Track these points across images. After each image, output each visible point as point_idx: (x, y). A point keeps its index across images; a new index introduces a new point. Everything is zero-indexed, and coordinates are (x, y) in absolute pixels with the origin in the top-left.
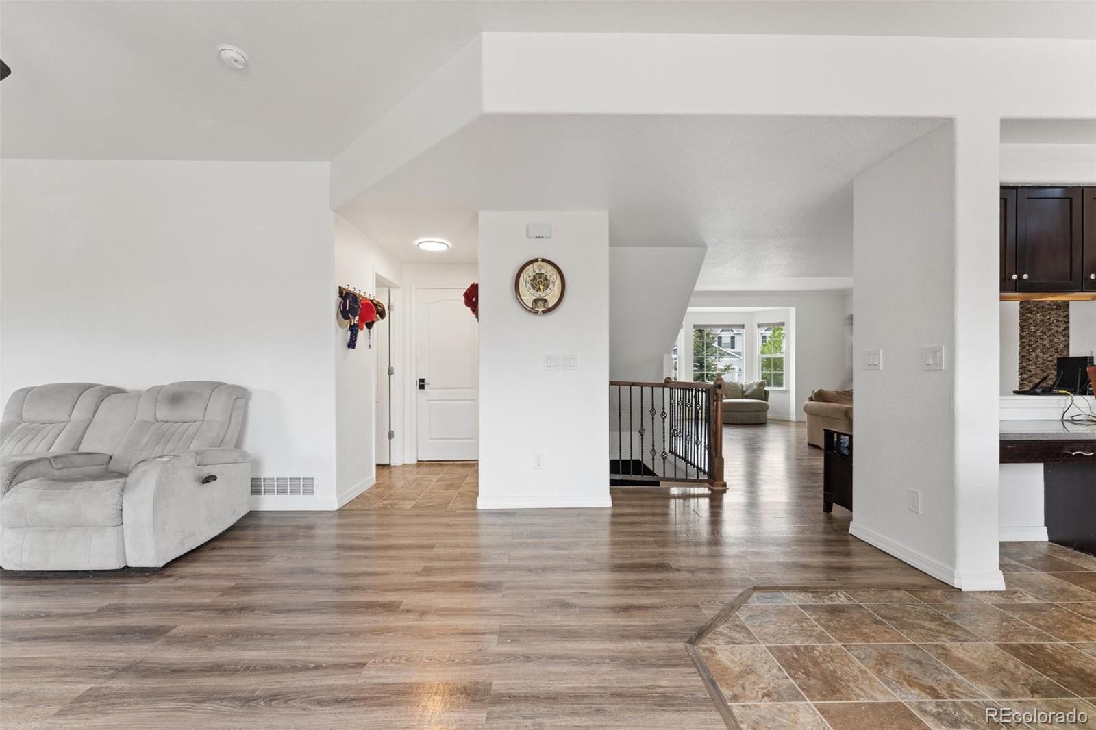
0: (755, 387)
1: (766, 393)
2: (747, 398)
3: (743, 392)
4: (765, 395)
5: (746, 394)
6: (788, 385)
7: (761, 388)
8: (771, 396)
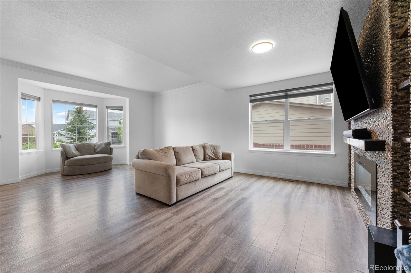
0: (103, 146)
1: (111, 149)
2: (98, 154)
3: (95, 150)
4: (110, 151)
5: (97, 151)
6: (125, 143)
7: (108, 146)
8: (114, 152)
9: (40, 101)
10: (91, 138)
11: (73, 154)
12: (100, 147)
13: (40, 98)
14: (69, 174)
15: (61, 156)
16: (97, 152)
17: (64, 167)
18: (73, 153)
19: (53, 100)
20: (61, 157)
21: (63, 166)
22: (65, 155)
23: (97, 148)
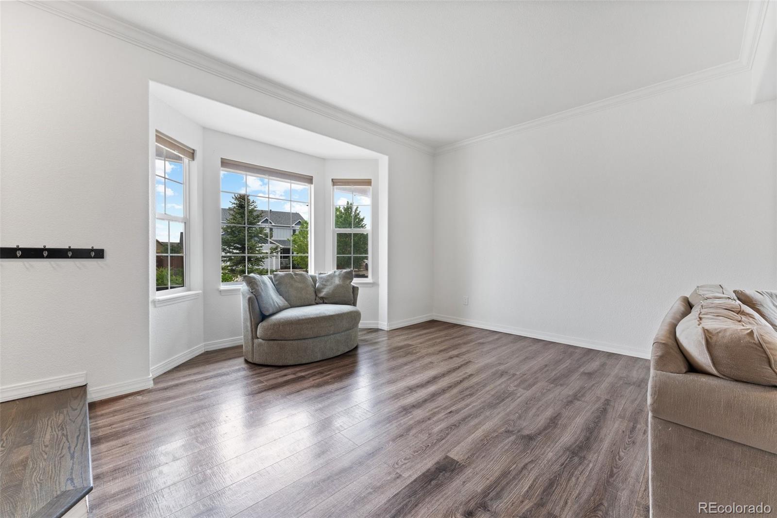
0: (336, 282)
1: (354, 291)
2: (324, 303)
3: (316, 291)
4: (351, 295)
5: (322, 295)
6: (375, 275)
8: (360, 297)
9: (195, 160)
10: (264, 259)
11: (275, 305)
12: (328, 283)
13: (194, 150)
14: (269, 362)
15: (248, 310)
16: (322, 298)
17: (256, 341)
18: (274, 302)
19: (221, 158)
20: (248, 313)
21: (253, 339)
22: (258, 307)
23: (322, 286)
